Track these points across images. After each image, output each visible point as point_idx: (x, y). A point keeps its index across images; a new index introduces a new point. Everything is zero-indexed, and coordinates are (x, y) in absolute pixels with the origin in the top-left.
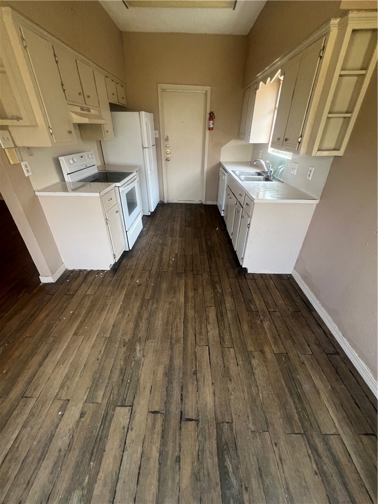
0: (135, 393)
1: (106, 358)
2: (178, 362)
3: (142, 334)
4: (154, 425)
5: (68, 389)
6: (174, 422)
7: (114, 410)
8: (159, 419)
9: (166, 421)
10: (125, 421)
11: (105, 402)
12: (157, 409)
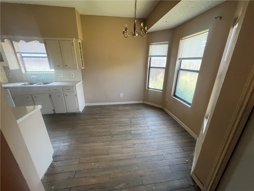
0: (127, 131)
1: (118, 140)
2: (117, 125)
3: (108, 133)
4: (133, 126)
5: (130, 146)
6: (132, 124)
7: (132, 134)
8: (131, 126)
9: (132, 125)
10: (134, 131)
11: (131, 136)
12: (130, 127)
